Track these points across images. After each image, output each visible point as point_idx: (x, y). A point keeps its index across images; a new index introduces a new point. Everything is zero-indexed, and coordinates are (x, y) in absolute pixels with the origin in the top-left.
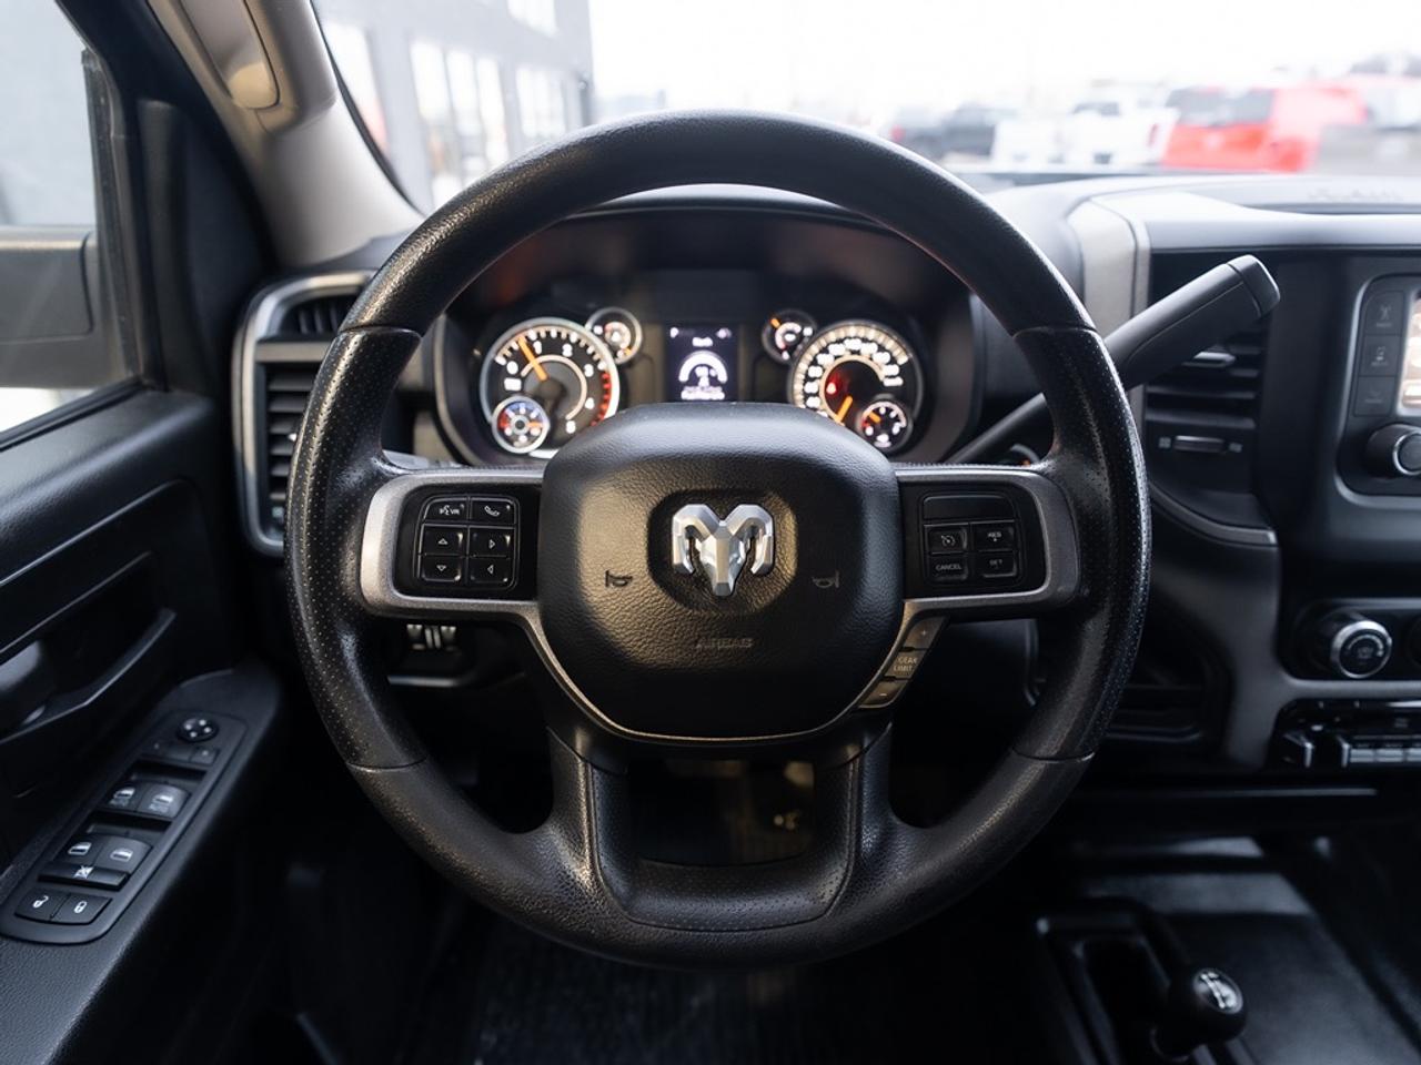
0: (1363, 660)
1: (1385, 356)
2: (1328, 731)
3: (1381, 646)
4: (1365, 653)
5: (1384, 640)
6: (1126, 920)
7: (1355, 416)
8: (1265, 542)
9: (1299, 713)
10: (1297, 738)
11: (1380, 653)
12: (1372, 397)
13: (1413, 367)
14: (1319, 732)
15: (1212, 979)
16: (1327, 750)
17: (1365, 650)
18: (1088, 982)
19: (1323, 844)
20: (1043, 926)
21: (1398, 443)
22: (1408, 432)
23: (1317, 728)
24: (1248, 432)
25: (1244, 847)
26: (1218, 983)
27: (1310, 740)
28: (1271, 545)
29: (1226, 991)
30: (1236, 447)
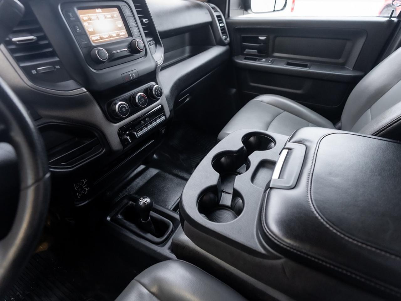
0: (124, 112)
1: (79, 28)
2: (130, 132)
3: (126, 107)
4: (124, 110)
5: (126, 105)
6: (126, 201)
7: (82, 48)
8: (83, 92)
9: (122, 132)
10: (125, 137)
11: (127, 108)
12: (83, 42)
13: (90, 32)
14: (128, 133)
15: (142, 200)
16: (132, 136)
17: (123, 109)
18: (125, 221)
19: (155, 156)
20: (109, 219)
21: (97, 53)
22: (97, 49)
23: (128, 132)
24: (58, 61)
25: (142, 167)
26: (143, 200)
27: (128, 136)
28: (85, 92)
29: (146, 200)
30: (58, 67)
